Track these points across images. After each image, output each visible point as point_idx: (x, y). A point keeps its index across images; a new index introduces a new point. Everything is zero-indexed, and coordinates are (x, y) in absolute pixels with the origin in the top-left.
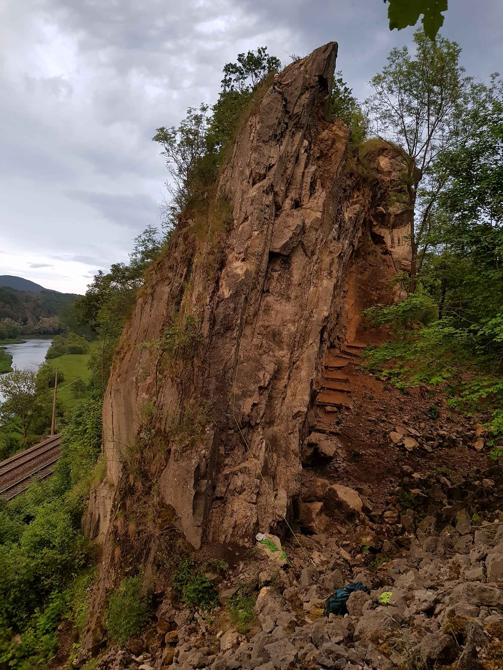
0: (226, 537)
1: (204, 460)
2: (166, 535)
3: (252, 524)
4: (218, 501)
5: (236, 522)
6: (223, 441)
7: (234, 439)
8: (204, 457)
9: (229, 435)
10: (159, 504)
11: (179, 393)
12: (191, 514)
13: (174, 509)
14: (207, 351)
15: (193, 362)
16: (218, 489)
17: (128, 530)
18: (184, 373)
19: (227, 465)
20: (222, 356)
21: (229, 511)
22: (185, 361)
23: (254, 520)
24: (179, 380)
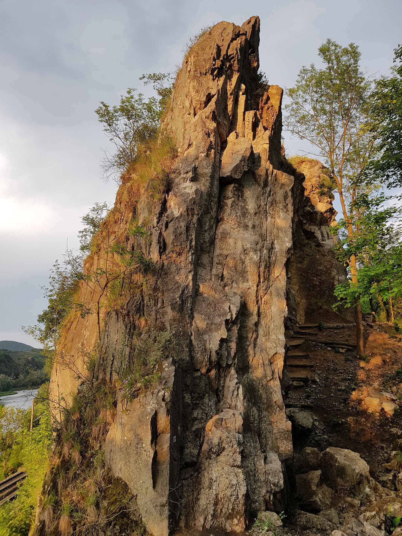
0: (205, 519)
1: (163, 404)
2: (115, 524)
3: (240, 496)
4: (190, 469)
5: (217, 495)
6: (188, 386)
7: (202, 384)
8: (163, 400)
9: (195, 378)
10: (104, 479)
11: (126, 327)
12: (151, 487)
13: (126, 485)
14: (158, 278)
15: (142, 290)
16: (187, 451)
17: (58, 524)
18: (131, 303)
19: (196, 419)
20: (178, 282)
21: (206, 482)
22: (132, 291)
23: (243, 490)
24: (125, 312)
